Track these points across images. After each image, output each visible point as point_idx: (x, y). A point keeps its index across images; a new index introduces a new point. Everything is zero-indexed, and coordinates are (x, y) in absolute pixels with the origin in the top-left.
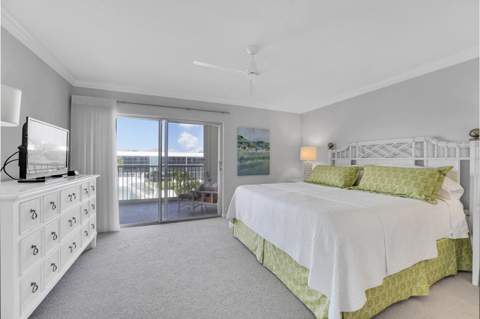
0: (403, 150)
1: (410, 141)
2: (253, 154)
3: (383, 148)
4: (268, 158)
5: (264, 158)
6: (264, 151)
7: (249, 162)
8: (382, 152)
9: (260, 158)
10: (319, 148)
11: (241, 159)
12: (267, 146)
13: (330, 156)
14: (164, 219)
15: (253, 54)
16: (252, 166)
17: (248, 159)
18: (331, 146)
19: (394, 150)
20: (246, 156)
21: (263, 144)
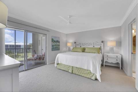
0: (91, 44)
1: (92, 42)
2: (56, 44)
3: (87, 43)
4: (60, 45)
5: (58, 45)
6: (59, 43)
7: (55, 47)
8: (87, 44)
9: (57, 46)
10: (72, 43)
11: (53, 46)
12: (59, 42)
13: (75, 45)
14: (26, 69)
15: (70, 18)
16: (55, 48)
17: (54, 46)
18: (75, 43)
19: (89, 44)
20: (54, 45)
21: (58, 42)
